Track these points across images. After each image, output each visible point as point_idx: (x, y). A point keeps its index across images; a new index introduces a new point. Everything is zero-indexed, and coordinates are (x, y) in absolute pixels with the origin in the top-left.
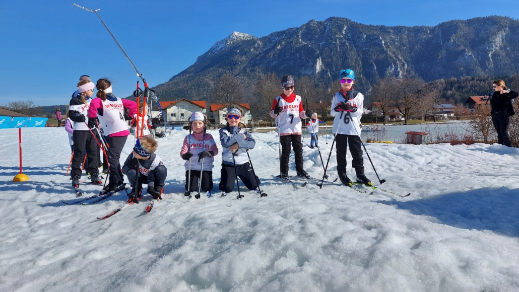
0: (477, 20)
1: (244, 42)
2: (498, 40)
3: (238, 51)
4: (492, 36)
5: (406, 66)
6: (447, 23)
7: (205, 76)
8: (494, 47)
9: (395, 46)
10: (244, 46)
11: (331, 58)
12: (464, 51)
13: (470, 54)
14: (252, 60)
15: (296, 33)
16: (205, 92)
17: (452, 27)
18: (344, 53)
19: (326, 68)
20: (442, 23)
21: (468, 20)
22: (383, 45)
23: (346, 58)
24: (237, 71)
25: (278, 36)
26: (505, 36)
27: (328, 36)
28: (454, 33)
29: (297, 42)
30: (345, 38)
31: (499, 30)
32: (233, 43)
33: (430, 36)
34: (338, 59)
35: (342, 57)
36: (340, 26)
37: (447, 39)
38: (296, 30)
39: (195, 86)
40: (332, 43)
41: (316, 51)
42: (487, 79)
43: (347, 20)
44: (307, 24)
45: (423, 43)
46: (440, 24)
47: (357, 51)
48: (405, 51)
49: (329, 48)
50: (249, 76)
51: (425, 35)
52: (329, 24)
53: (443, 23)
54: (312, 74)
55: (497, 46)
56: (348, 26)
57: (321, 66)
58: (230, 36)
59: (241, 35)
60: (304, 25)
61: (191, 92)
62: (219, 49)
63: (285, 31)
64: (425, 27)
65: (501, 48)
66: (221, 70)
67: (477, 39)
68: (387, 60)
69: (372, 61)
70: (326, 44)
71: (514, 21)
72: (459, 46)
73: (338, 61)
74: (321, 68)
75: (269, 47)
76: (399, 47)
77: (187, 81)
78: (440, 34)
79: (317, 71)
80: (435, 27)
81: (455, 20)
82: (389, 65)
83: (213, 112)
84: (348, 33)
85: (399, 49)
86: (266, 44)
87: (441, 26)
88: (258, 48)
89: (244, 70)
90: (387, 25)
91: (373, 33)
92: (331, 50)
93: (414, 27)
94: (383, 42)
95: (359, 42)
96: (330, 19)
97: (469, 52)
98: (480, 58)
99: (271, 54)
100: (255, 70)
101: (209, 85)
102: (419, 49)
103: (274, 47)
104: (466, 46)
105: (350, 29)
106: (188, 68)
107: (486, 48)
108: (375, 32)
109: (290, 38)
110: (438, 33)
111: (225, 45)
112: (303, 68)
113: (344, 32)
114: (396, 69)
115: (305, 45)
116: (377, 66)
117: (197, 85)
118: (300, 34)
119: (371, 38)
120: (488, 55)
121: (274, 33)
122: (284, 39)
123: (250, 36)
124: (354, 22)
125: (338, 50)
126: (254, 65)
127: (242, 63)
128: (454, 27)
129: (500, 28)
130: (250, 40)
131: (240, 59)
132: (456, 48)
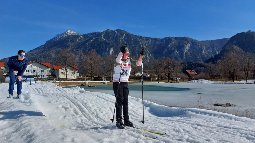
0: (179, 38)
1: (73, 36)
2: (187, 47)
3: (70, 40)
4: (185, 45)
5: (150, 55)
6: (167, 37)
7: (50, 51)
8: (186, 50)
9: (146, 46)
10: (73, 38)
11: (117, 48)
12: (174, 51)
13: (176, 52)
14: (77, 45)
15: (101, 34)
16: (49, 60)
17: (169, 39)
19: (115, 53)
21: (176, 37)
22: (141, 45)
24: (68, 50)
25: (92, 35)
26: (190, 46)
27: (116, 37)
28: (170, 42)
29: (101, 39)
30: (124, 39)
31: (188, 43)
32: (67, 36)
33: (161, 43)
36: (122, 34)
37: (167, 44)
38: (101, 33)
39: (43, 56)
40: (118, 41)
41: (110, 44)
42: (184, 63)
43: (125, 32)
44: (107, 31)
45: (158, 45)
47: (129, 46)
48: (150, 48)
49: (117, 43)
50: (75, 53)
51: (158, 42)
52: (117, 32)
53: (166, 38)
54: (108, 55)
55: (187, 50)
56: (126, 34)
57: (112, 51)
58: (65, 32)
59: (72, 32)
60: (105, 31)
61: (41, 59)
62: (59, 38)
63: (95, 33)
64: (159, 39)
65: (188, 51)
66: (60, 49)
67: (179, 46)
69: (136, 51)
70: (115, 41)
71: (193, 40)
72: (172, 48)
74: (113, 53)
75: (87, 40)
77: (39, 53)
79: (111, 54)
80: (163, 39)
81: (171, 37)
83: (54, 70)
84: (125, 37)
85: (147, 47)
86: (85, 38)
87: (165, 39)
88: (81, 39)
89: (73, 50)
90: (143, 36)
92: (117, 45)
93: (154, 38)
94: (141, 43)
95: (130, 42)
96: (117, 30)
98: (180, 54)
99: (88, 43)
100: (79, 51)
101: (52, 56)
102: (156, 48)
103: (89, 40)
104: (175, 48)
105: (126, 36)
106: (40, 46)
107: (183, 50)
108: (137, 39)
109: (98, 37)
110: (164, 42)
111: (63, 36)
112: (104, 52)
113: (123, 37)
114: (146, 56)
115: (105, 41)
116: (138, 54)
117: (45, 56)
118: (102, 35)
119: (136, 41)
120: (183, 53)
121: (89, 33)
122: (94, 37)
123: (77, 33)
124: (128, 33)
125: (121, 45)
126: (79, 48)
127: (71, 46)
128: (170, 40)
129: (188, 42)
130: (77, 35)
131: (70, 44)
132: (171, 49)
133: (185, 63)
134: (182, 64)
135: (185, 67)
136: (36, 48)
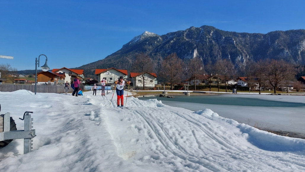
0: (292, 31)
1: (151, 37)
3: (147, 43)
4: (301, 41)
5: (248, 57)
6: (273, 32)
7: (127, 56)
8: (302, 48)
9: (242, 44)
10: (151, 40)
11: (203, 49)
12: (283, 50)
13: (287, 51)
14: (155, 48)
16: (126, 66)
17: (276, 34)
18: (211, 47)
19: (200, 55)
20: (270, 32)
21: (286, 31)
22: (235, 44)
23: (212, 50)
24: (146, 54)
25: (172, 35)
27: (201, 36)
28: (277, 38)
29: (183, 39)
30: (212, 38)
32: (145, 38)
33: (263, 39)
34: (207, 50)
35: (210, 49)
36: (209, 31)
37: (273, 41)
38: (183, 32)
39: (120, 62)
40: (204, 41)
41: (194, 45)
42: (299, 67)
43: (213, 28)
44: (190, 28)
45: (259, 43)
46: (269, 33)
47: (219, 46)
48: (247, 47)
49: (202, 43)
50: (153, 58)
51: (260, 39)
52: (202, 29)
54: (191, 58)
56: (214, 31)
57: (197, 54)
58: (143, 34)
59: (150, 33)
60: (187, 29)
61: (118, 65)
62: (136, 41)
63: (176, 32)
64: (260, 34)
66: (137, 53)
67: (291, 43)
68: (237, 52)
69: (228, 52)
70: (200, 41)
72: (280, 46)
73: (207, 52)
74: (197, 55)
75: (166, 41)
76: (244, 45)
77: (116, 59)
78: (269, 39)
79: (194, 57)
80: (266, 34)
81: (278, 31)
82: (237, 55)
83: (131, 78)
84: (213, 35)
85: (244, 46)
86: (164, 39)
87: (270, 34)
88: (159, 41)
89: (151, 55)
90: (237, 32)
91: (229, 36)
92: (203, 45)
93: (253, 34)
94: (235, 42)
95: (220, 41)
96: (203, 27)
97: (286, 50)
98: (293, 54)
99: (167, 45)
100: (157, 55)
101: (129, 62)
102: (257, 47)
103: (169, 41)
104: (285, 47)
105: (215, 33)
106: (117, 51)
107: (297, 48)
108: (230, 36)
109: (179, 37)
110: (268, 38)
111: (140, 39)
112: (186, 54)
113: (211, 35)
114: (242, 58)
115: (188, 41)
116: (230, 56)
117: (122, 62)
118: (185, 35)
119: (228, 39)
120: (298, 52)
121: (169, 33)
122: (175, 37)
123: (155, 34)
124: (218, 29)
125: (208, 45)
126: (157, 51)
127: (149, 50)
128: (277, 35)
130: (155, 37)
131: (148, 47)
132: (278, 48)
133: (301, 66)
134: (295, 68)
135: (301, 72)
136: (113, 54)
